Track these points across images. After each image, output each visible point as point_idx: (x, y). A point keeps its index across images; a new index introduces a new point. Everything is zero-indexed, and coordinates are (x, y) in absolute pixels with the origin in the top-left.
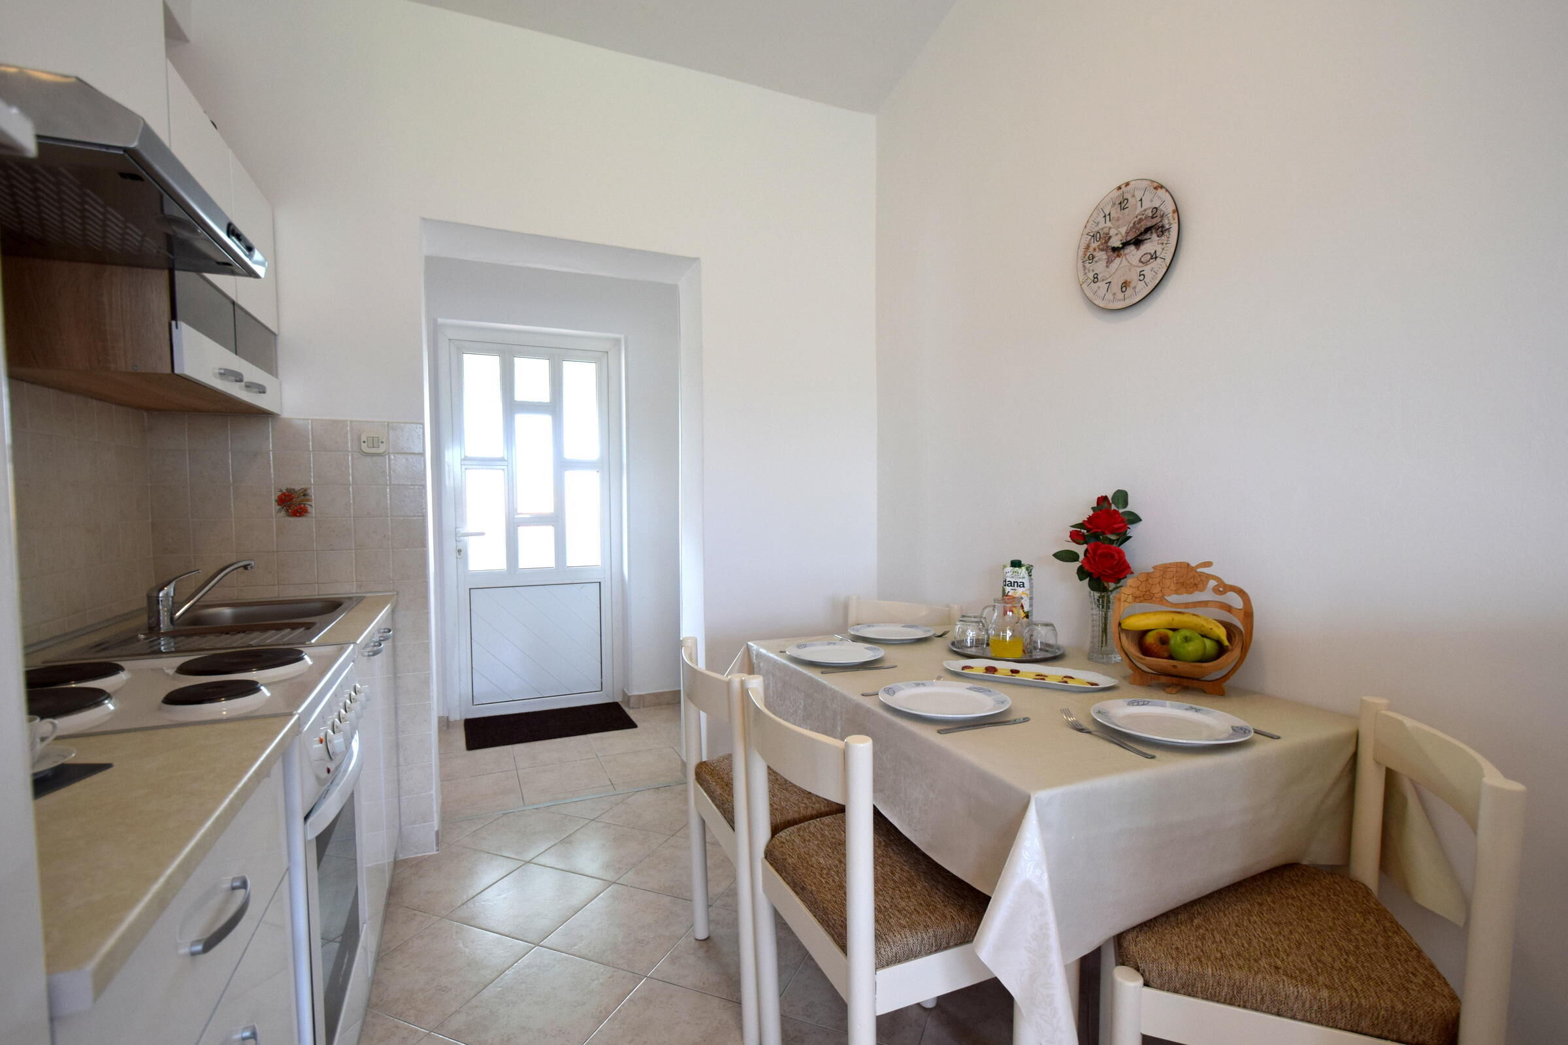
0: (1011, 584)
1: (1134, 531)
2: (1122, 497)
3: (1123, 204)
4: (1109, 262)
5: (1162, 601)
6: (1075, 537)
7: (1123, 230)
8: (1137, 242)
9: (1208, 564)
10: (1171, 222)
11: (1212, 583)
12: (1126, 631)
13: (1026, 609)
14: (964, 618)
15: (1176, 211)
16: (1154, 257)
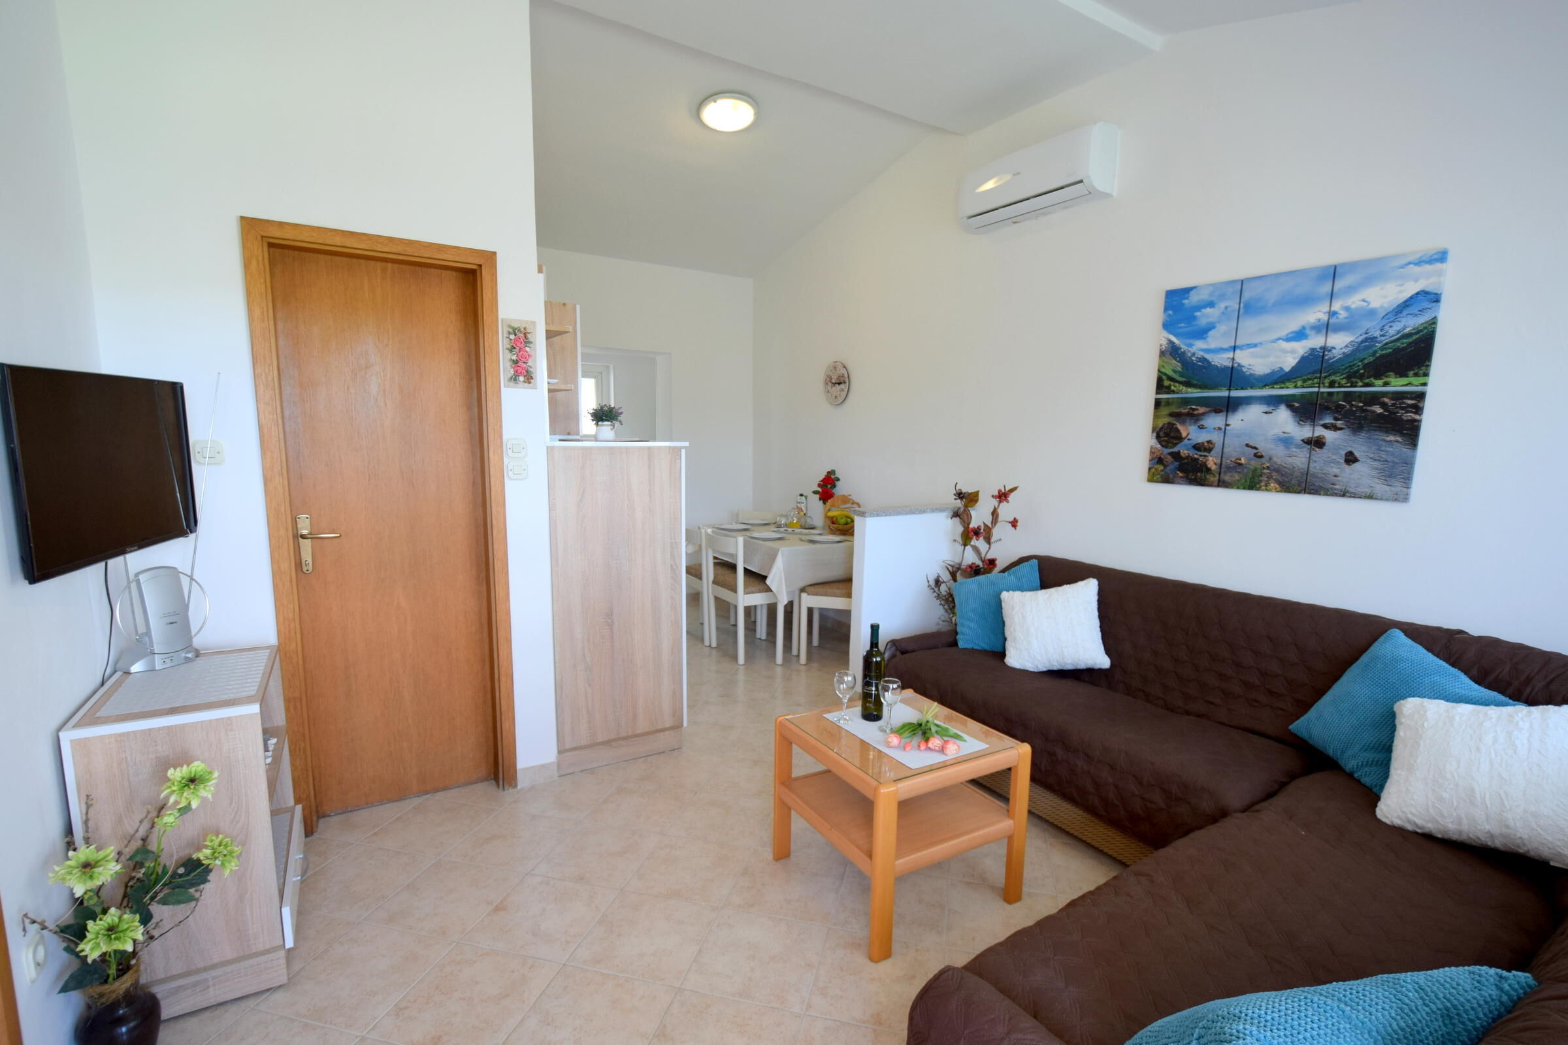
0: (799, 503)
1: (837, 483)
2: (833, 472)
3: (835, 368)
4: (832, 387)
5: (838, 507)
6: (819, 485)
7: (835, 378)
8: (839, 384)
9: (850, 495)
10: (847, 380)
11: (851, 501)
12: (829, 517)
13: (805, 512)
14: (781, 516)
15: (848, 377)
16: (843, 390)
